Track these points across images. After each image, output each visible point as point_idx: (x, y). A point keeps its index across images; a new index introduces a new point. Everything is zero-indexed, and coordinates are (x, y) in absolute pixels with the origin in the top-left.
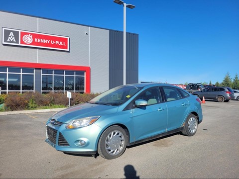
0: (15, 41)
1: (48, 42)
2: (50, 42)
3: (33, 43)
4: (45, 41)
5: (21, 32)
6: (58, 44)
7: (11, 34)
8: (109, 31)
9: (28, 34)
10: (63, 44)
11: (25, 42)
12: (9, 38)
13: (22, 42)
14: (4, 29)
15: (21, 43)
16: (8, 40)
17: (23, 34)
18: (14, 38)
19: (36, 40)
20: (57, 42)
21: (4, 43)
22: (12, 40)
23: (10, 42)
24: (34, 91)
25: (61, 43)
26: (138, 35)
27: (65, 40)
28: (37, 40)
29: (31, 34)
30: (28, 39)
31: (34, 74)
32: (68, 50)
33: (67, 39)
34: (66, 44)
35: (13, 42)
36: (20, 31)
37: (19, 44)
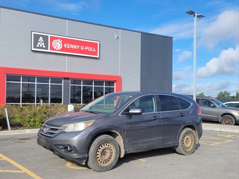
0: (44, 47)
1: (78, 47)
2: (80, 47)
3: (63, 49)
4: (75, 47)
5: (51, 37)
6: (87, 50)
7: (41, 39)
8: (140, 34)
9: (58, 38)
10: (93, 49)
11: (55, 48)
12: (39, 43)
13: (52, 48)
14: (33, 33)
15: (51, 50)
16: (38, 46)
17: (53, 39)
18: (43, 44)
19: (65, 46)
20: (87, 48)
21: (33, 49)
22: (41, 46)
23: (40, 48)
24: (62, 104)
25: (90, 49)
26: (172, 38)
27: (95, 45)
28: (67, 46)
29: (61, 39)
30: (58, 45)
31: (63, 84)
32: (98, 57)
33: (97, 43)
34: (96, 49)
35: (42, 48)
36: (49, 36)
37: (49, 51)
